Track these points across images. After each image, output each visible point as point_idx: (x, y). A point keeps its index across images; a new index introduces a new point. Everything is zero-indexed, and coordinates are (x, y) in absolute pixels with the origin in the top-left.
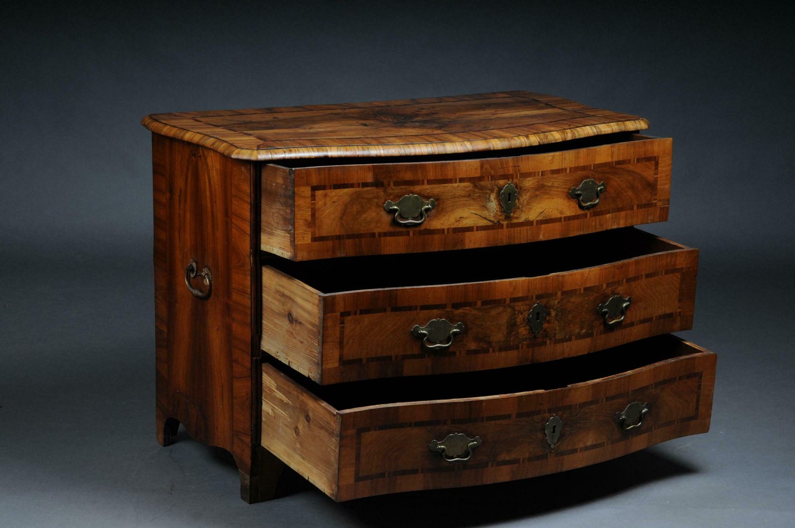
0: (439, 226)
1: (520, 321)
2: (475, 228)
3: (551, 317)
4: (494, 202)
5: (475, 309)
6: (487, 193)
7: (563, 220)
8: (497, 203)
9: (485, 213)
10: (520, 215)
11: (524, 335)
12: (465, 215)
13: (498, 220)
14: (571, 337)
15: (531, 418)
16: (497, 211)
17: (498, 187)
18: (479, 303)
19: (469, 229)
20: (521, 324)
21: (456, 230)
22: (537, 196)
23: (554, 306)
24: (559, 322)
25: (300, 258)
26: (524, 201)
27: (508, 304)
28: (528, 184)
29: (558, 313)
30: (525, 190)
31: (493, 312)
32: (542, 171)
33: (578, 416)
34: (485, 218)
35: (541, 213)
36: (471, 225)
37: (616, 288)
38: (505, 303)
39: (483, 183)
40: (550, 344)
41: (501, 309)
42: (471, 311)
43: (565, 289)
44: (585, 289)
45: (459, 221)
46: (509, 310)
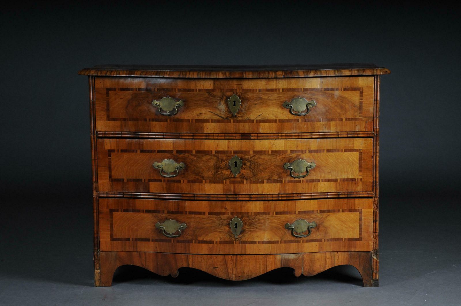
0: (186, 117)
1: (223, 166)
2: (210, 120)
3: (247, 166)
4: (223, 105)
5: (191, 155)
6: (218, 100)
7: (277, 122)
8: (226, 106)
9: (217, 112)
10: (243, 115)
11: (227, 175)
12: (204, 112)
13: (227, 117)
14: (263, 181)
15: (219, 216)
16: (226, 111)
17: (226, 97)
18: (194, 152)
19: (207, 121)
20: (224, 168)
21: (198, 121)
22: (256, 105)
23: (248, 159)
24: (252, 170)
25: (100, 130)
26: (246, 107)
27: (214, 154)
28: (249, 96)
29: (252, 164)
30: (246, 100)
31: (204, 158)
32: (259, 89)
33: (254, 220)
34: (218, 115)
35: (260, 115)
36: (208, 119)
37: (299, 155)
38: (212, 153)
39: (215, 93)
40: (247, 183)
41: (209, 157)
42: (189, 156)
43: (255, 150)
44: (272, 152)
45: (199, 115)
46: (215, 158)
